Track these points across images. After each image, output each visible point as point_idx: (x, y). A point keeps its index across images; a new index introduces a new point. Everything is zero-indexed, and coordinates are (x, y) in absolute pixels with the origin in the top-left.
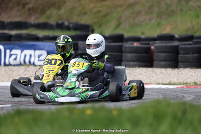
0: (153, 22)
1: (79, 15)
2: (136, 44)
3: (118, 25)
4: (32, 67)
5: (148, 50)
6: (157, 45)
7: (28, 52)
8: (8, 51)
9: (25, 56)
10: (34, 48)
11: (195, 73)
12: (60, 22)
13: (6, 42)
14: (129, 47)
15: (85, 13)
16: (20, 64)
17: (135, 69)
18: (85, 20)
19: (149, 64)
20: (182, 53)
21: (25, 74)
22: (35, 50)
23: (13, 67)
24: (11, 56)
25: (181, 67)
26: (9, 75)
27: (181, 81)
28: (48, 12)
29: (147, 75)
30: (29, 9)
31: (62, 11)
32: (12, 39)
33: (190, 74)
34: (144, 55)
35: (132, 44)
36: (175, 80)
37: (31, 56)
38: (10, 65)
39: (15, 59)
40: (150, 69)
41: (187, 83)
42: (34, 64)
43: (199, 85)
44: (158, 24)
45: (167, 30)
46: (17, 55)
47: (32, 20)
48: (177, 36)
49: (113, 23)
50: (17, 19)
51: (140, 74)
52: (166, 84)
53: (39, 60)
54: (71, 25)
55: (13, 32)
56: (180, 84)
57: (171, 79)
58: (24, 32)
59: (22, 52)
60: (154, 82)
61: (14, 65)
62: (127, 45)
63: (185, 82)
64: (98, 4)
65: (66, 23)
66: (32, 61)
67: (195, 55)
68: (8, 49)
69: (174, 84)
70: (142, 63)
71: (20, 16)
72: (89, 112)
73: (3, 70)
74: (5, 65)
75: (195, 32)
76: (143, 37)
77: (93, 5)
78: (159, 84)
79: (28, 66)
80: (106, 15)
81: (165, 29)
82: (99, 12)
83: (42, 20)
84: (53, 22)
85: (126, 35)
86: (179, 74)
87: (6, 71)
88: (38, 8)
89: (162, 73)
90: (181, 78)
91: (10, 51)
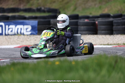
0: (97, 6)
1: (51, 3)
2: (86, 20)
3: (75, 9)
4: (23, 36)
5: (94, 24)
6: (99, 20)
8: (7, 26)
9: (18, 29)
11: (124, 37)
12: (39, 8)
13: (5, 21)
14: (82, 22)
15: (54, 2)
16: (15, 34)
17: (86, 36)
18: (54, 6)
19: (95, 33)
20: (115, 25)
21: (18, 41)
23: (10, 36)
24: (9, 29)
25: (115, 34)
26: (8, 41)
27: (115, 42)
28: (31, 2)
29: (93, 39)
32: (10, 19)
33: (120, 38)
34: (92, 27)
35: (84, 20)
36: (111, 42)
37: (21, 29)
38: (8, 35)
39: (12, 31)
40: (96, 36)
41: (119, 44)
42: (23, 34)
44: (100, 8)
45: (106, 11)
46: (12, 28)
47: (22, 7)
48: (112, 15)
49: (72, 8)
50: (12, 6)
51: (90, 39)
52: (106, 45)
53: (26, 31)
54: (46, 10)
55: (10, 15)
56: (114, 44)
57: (109, 42)
58: (17, 14)
59: (16, 26)
60: (98, 44)
61: (11, 35)
62: (81, 21)
63: (117, 43)
65: (43, 8)
66: (22, 32)
67: (123, 26)
68: (7, 25)
69: (111, 45)
70: (90, 32)
71: (14, 4)
72: (57, 63)
73: (4, 38)
74: (6, 35)
75: (123, 12)
76: (91, 16)
78: (101, 45)
79: (20, 35)
80: (67, 3)
81: (104, 11)
83: (28, 6)
84: (34, 7)
85: (80, 15)
86: (113, 38)
87: (6, 38)
89: (103, 38)
90: (115, 41)
91: (9, 26)
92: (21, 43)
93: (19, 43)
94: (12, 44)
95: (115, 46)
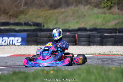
0: (75, 21)
1: (36, 18)
4: (14, 46)
5: (74, 37)
6: (79, 34)
7: (11, 38)
9: (10, 40)
10: (15, 36)
11: (99, 48)
12: (26, 22)
15: (39, 17)
16: (7, 45)
18: (39, 21)
19: (75, 44)
20: (92, 37)
21: (11, 50)
22: (15, 37)
23: (4, 47)
24: (3, 40)
25: (91, 45)
26: (2, 51)
28: (20, 17)
29: (74, 50)
30: (10, 16)
31: (27, 16)
32: (2, 31)
33: (96, 49)
34: (72, 39)
35: (65, 33)
36: (89, 52)
37: (13, 40)
38: (2, 45)
39: (5, 42)
40: (75, 47)
41: (95, 54)
42: (15, 45)
43: (102, 54)
44: (77, 23)
46: (6, 40)
47: (12, 21)
48: (88, 28)
49: (54, 22)
50: (4, 21)
53: (17, 42)
54: (32, 24)
55: (2, 28)
57: (87, 52)
58: (8, 27)
59: (8, 38)
61: (4, 46)
63: (94, 53)
64: (46, 12)
65: (30, 23)
66: (14, 43)
67: (99, 39)
69: (89, 54)
70: (71, 43)
71: (5, 19)
72: (52, 72)
75: (97, 26)
76: (70, 29)
77: (43, 13)
79: (12, 46)
81: (81, 25)
82: (46, 16)
83: (17, 21)
86: (91, 49)
88: (14, 15)
89: (82, 48)
90: (92, 51)
91: (2, 38)
92: (13, 52)
93: (12, 53)
94: (5, 53)
95: (92, 55)
